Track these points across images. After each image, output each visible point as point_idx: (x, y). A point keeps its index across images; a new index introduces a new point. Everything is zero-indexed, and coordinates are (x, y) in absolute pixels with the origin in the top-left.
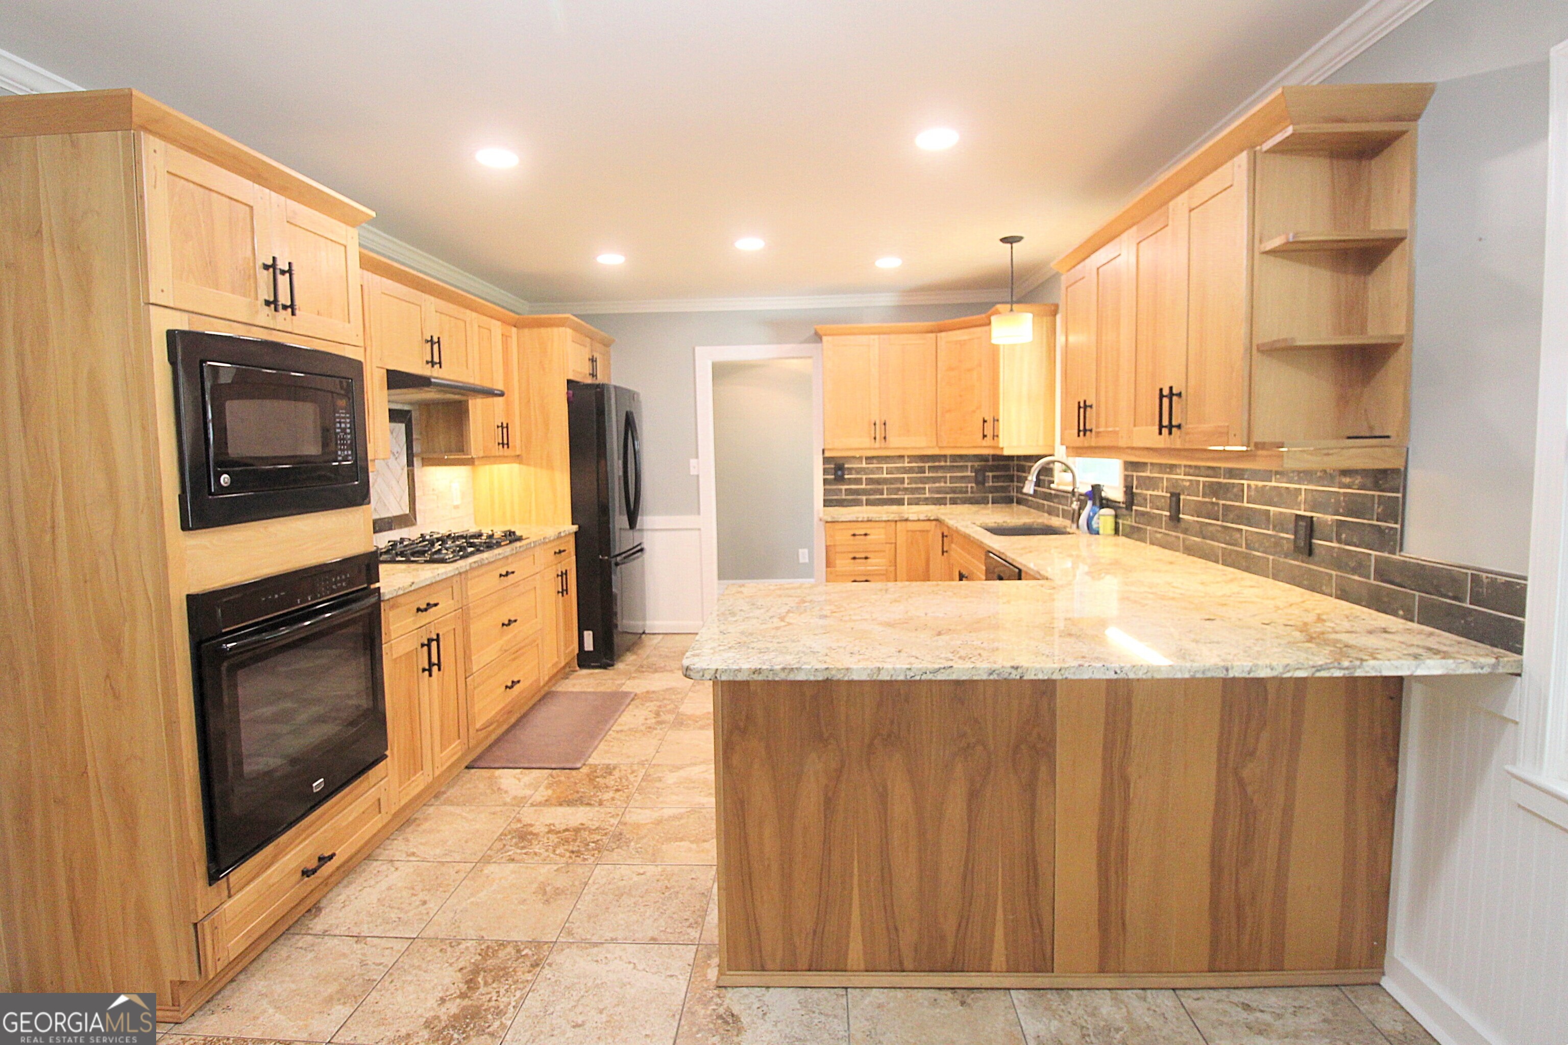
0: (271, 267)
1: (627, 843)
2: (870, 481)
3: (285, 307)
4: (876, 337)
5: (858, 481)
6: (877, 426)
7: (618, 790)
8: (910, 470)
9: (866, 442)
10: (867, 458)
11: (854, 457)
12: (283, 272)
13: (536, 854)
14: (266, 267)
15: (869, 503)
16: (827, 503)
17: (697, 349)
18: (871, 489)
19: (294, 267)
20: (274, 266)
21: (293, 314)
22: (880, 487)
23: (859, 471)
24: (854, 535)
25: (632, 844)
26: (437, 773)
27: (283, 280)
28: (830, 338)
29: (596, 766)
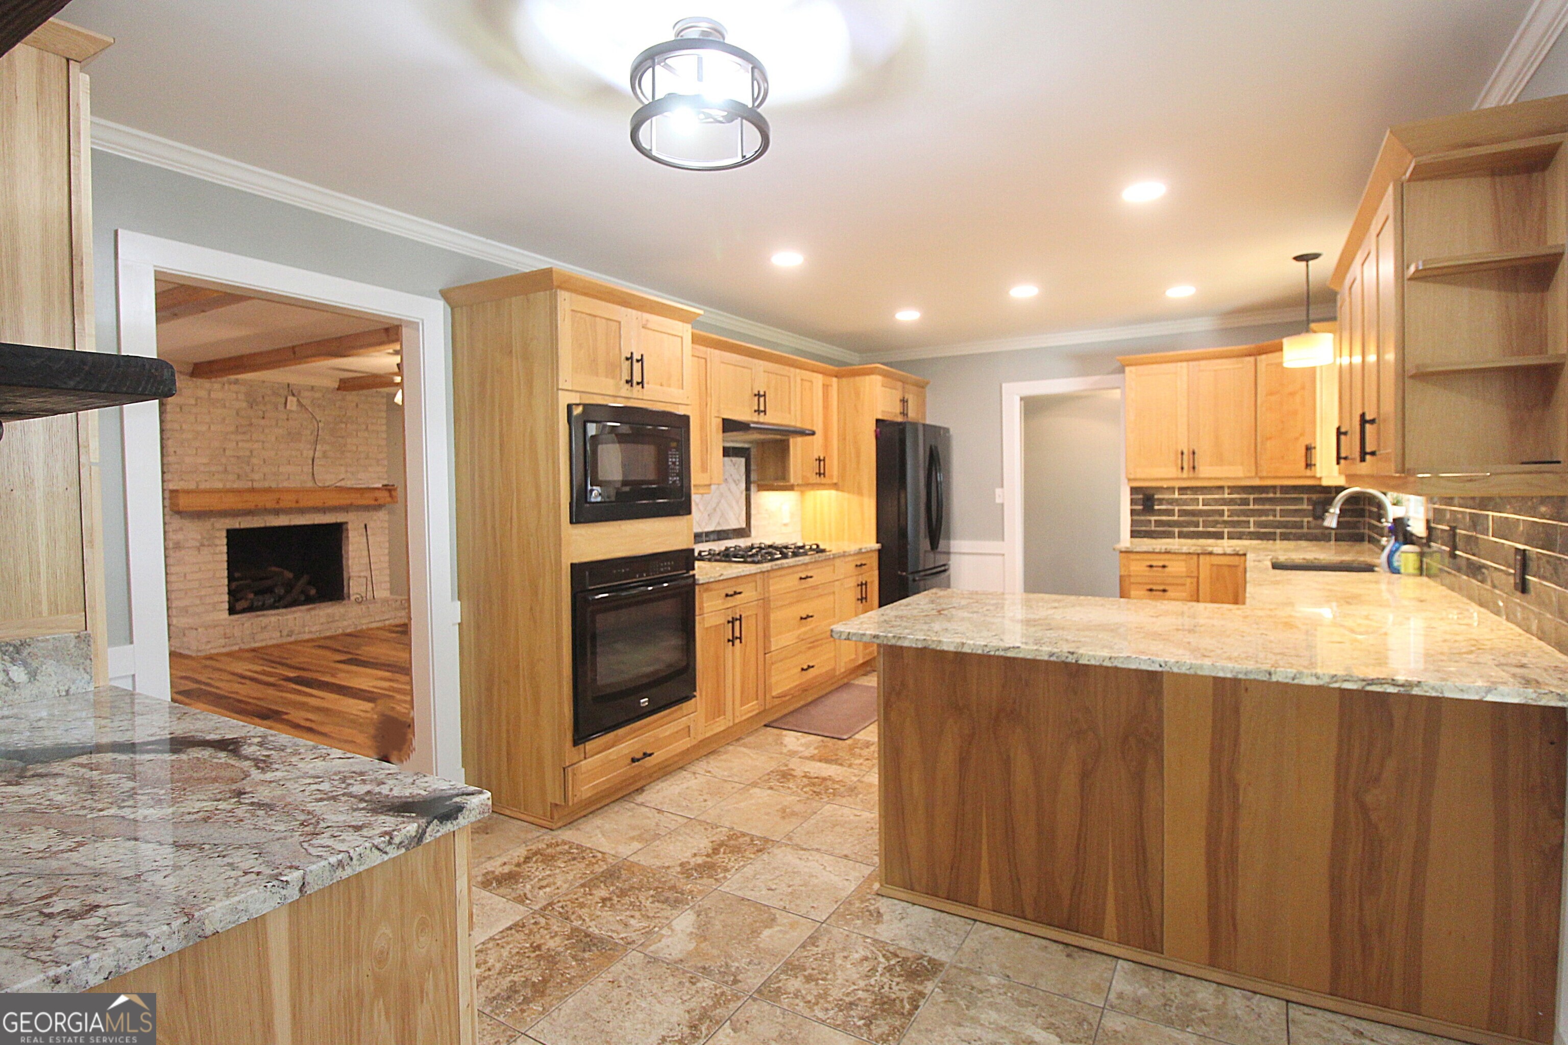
0: (630, 359)
1: (857, 795)
2: (1182, 513)
3: (638, 383)
4: (1184, 364)
5: (1170, 513)
6: (1185, 457)
7: (867, 759)
8: (1231, 502)
9: (1173, 472)
10: (1180, 489)
11: (1162, 488)
12: (638, 361)
13: (789, 788)
14: (627, 359)
15: (1182, 535)
16: (1134, 534)
17: (1004, 385)
18: (1183, 521)
19: (645, 358)
20: (631, 358)
21: (643, 387)
22: (1195, 519)
23: (1171, 502)
24: (1151, 566)
25: (861, 796)
26: (737, 721)
27: (637, 366)
28: (1133, 369)
29: (859, 740)
